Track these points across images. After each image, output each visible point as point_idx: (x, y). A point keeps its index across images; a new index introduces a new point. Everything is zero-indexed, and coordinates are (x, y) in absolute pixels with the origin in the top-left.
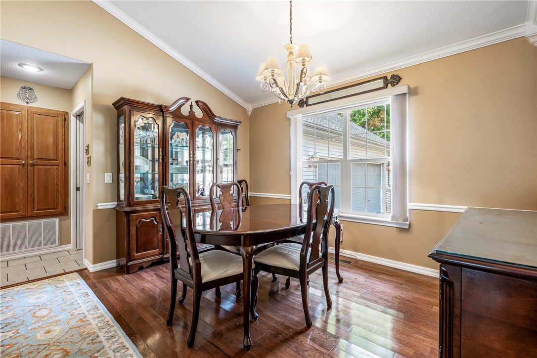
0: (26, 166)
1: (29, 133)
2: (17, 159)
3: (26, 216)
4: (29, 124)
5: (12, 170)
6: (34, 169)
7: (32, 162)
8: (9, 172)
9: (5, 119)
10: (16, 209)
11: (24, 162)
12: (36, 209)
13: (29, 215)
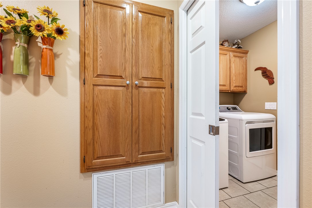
0: (130, 88)
1: (134, 40)
2: (121, 77)
3: (131, 162)
4: (134, 26)
5: (116, 93)
6: (139, 93)
7: (137, 82)
8: (113, 96)
9: (109, 17)
10: (119, 151)
11: (128, 82)
12: (141, 152)
13: (134, 161)
